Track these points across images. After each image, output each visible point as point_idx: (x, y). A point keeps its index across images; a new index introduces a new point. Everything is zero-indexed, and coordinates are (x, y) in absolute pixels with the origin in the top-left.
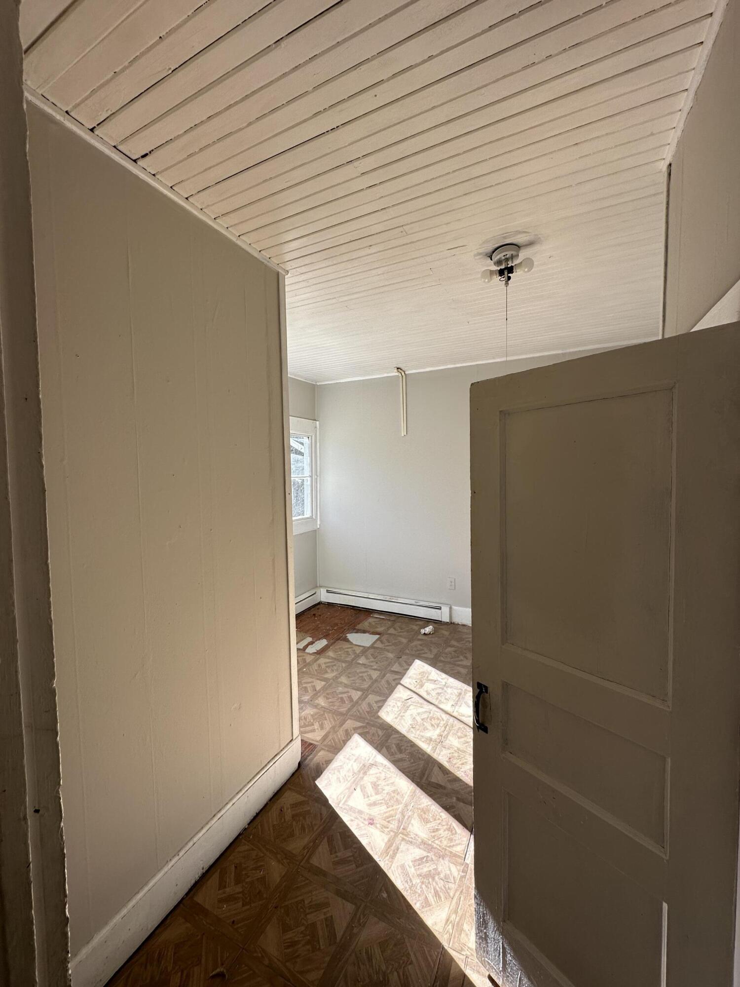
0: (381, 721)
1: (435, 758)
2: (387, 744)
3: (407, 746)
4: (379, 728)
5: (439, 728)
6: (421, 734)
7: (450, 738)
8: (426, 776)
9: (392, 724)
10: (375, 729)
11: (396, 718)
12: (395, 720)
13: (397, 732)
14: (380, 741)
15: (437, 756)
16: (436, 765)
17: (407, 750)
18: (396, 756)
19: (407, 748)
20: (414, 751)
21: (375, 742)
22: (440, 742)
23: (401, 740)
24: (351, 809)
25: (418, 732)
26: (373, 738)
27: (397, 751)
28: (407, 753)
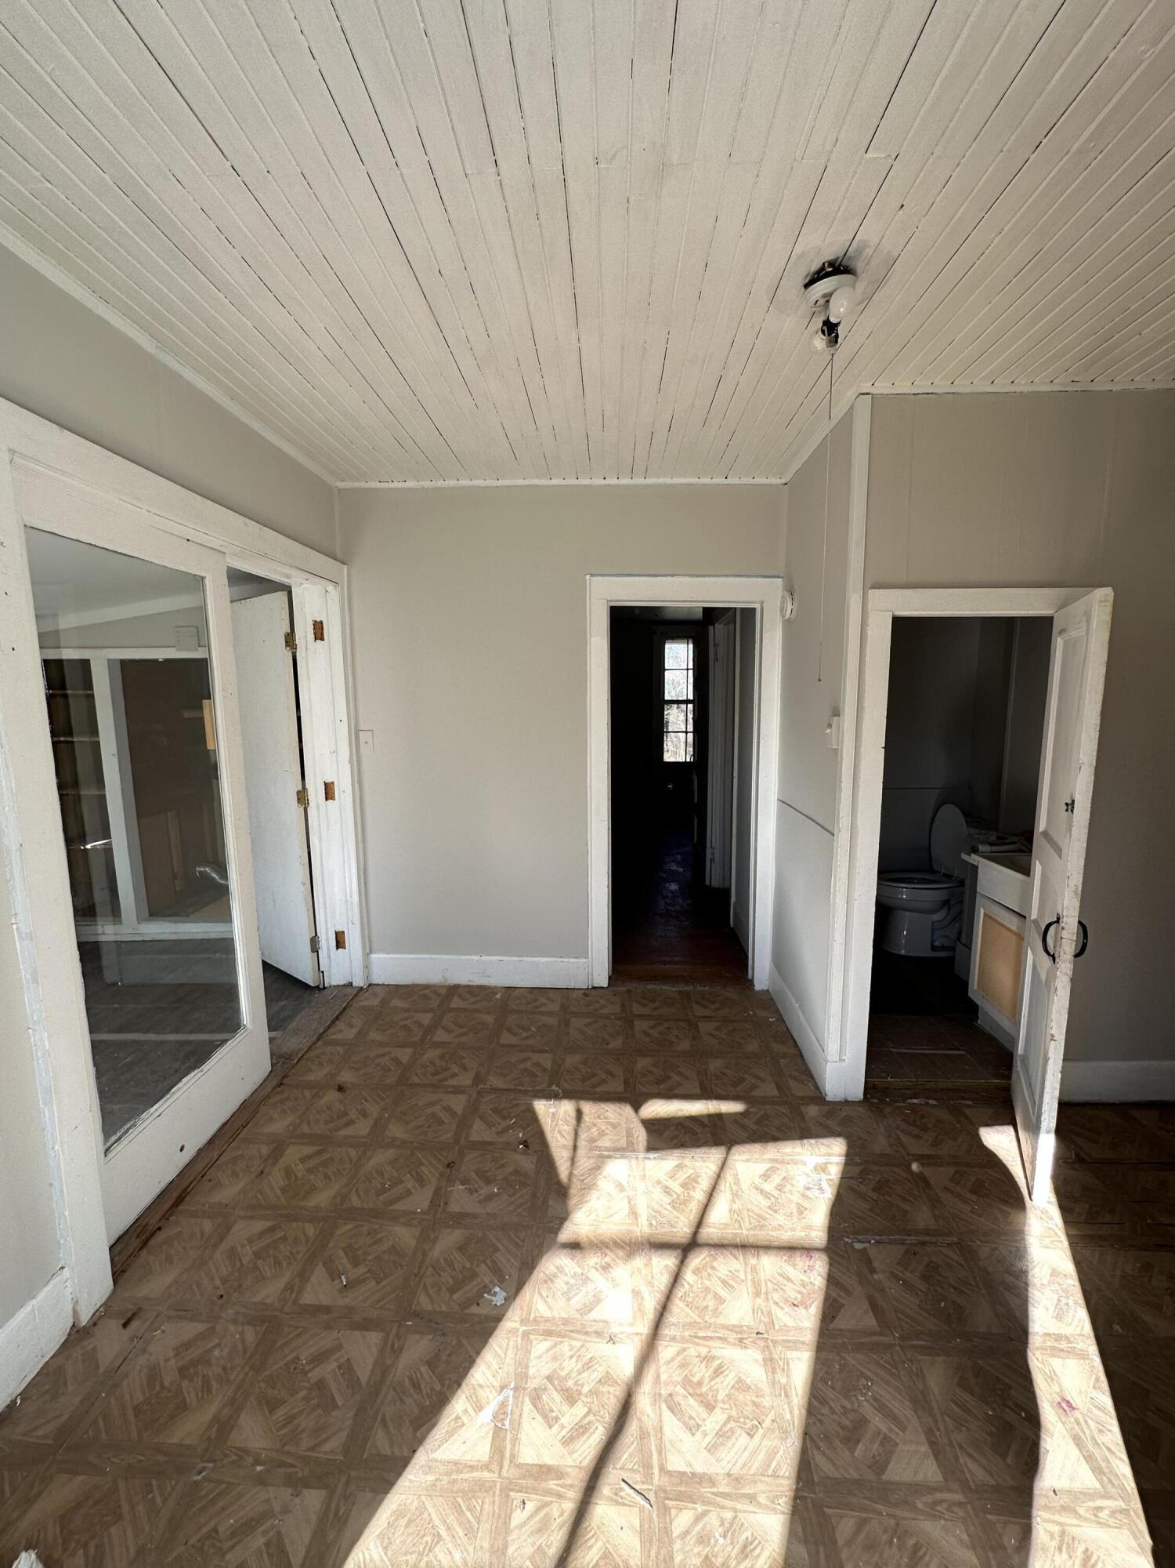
0: (801, 1550)
1: (816, 1335)
2: (870, 1476)
3: (833, 1411)
4: (834, 1542)
5: (714, 1352)
6: (767, 1390)
7: (733, 1320)
8: (874, 1338)
9: (784, 1503)
10: (844, 1555)
11: (752, 1498)
12: (762, 1499)
13: (805, 1469)
14: (878, 1507)
15: (809, 1332)
16: (832, 1326)
17: (843, 1407)
18: (884, 1429)
19: (838, 1409)
20: (833, 1388)
21: (892, 1522)
22: (761, 1337)
23: (827, 1438)
24: (1098, 1471)
25: (766, 1402)
26: (885, 1538)
27: (868, 1435)
28: (852, 1403)
